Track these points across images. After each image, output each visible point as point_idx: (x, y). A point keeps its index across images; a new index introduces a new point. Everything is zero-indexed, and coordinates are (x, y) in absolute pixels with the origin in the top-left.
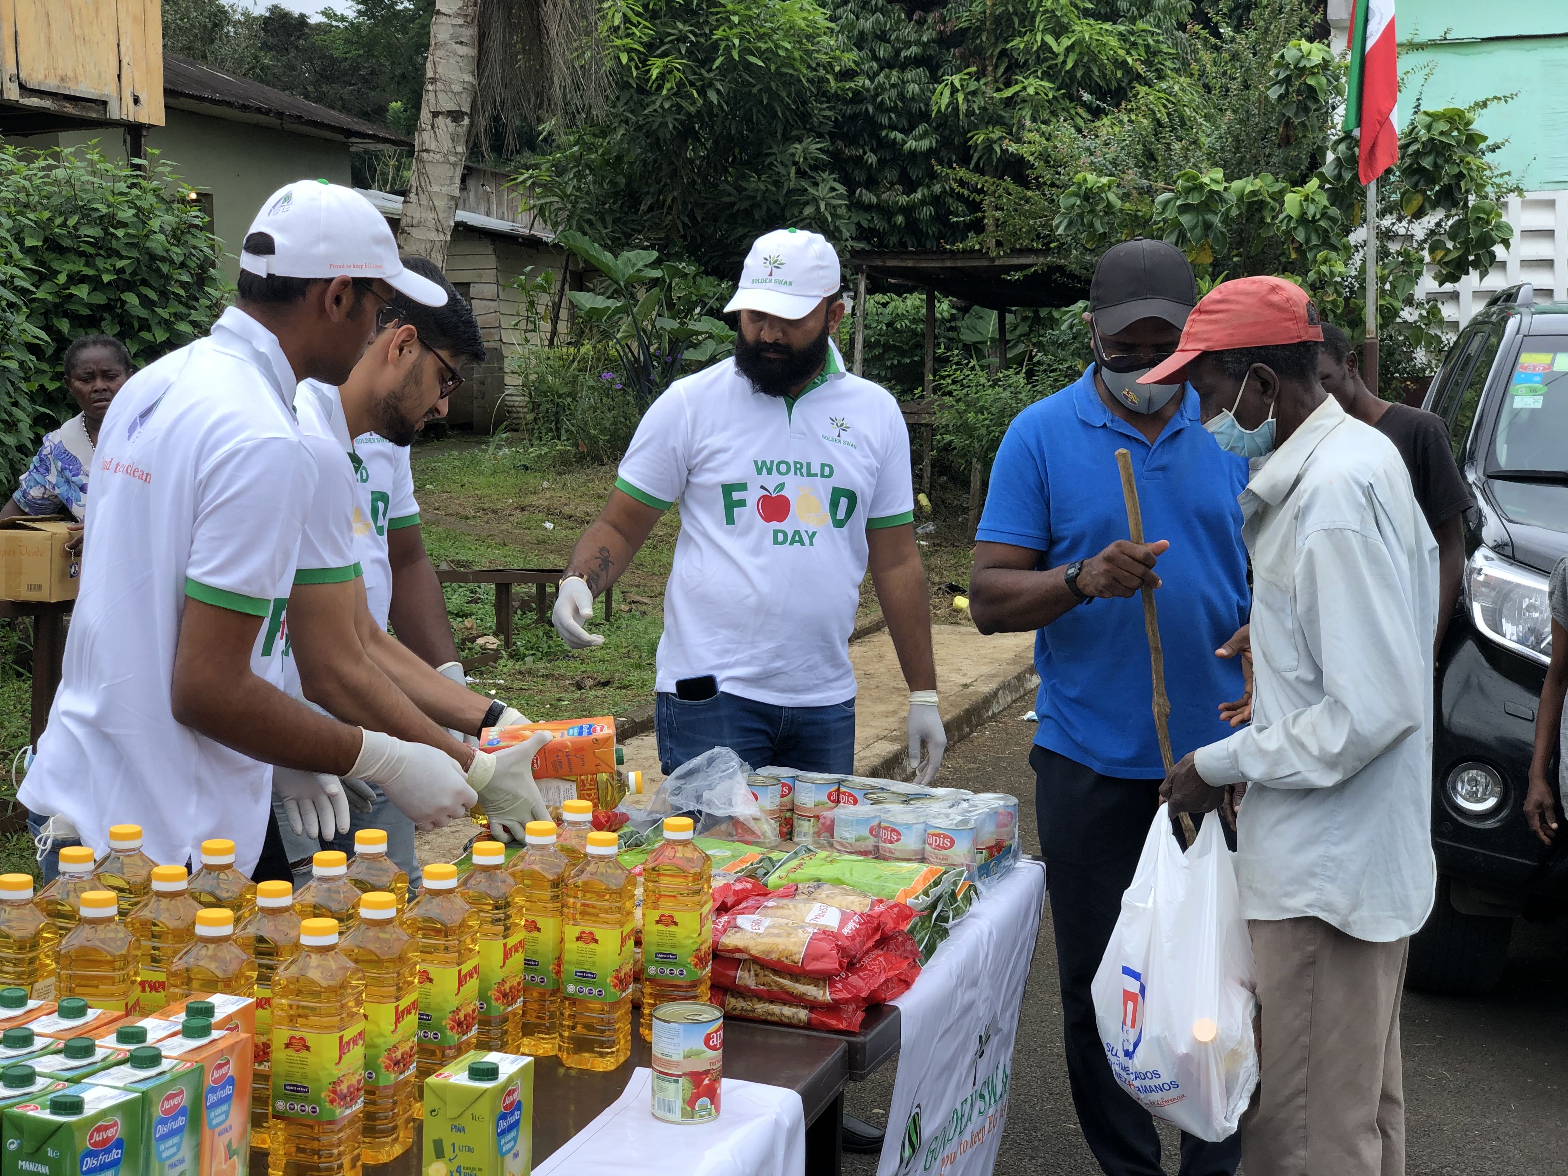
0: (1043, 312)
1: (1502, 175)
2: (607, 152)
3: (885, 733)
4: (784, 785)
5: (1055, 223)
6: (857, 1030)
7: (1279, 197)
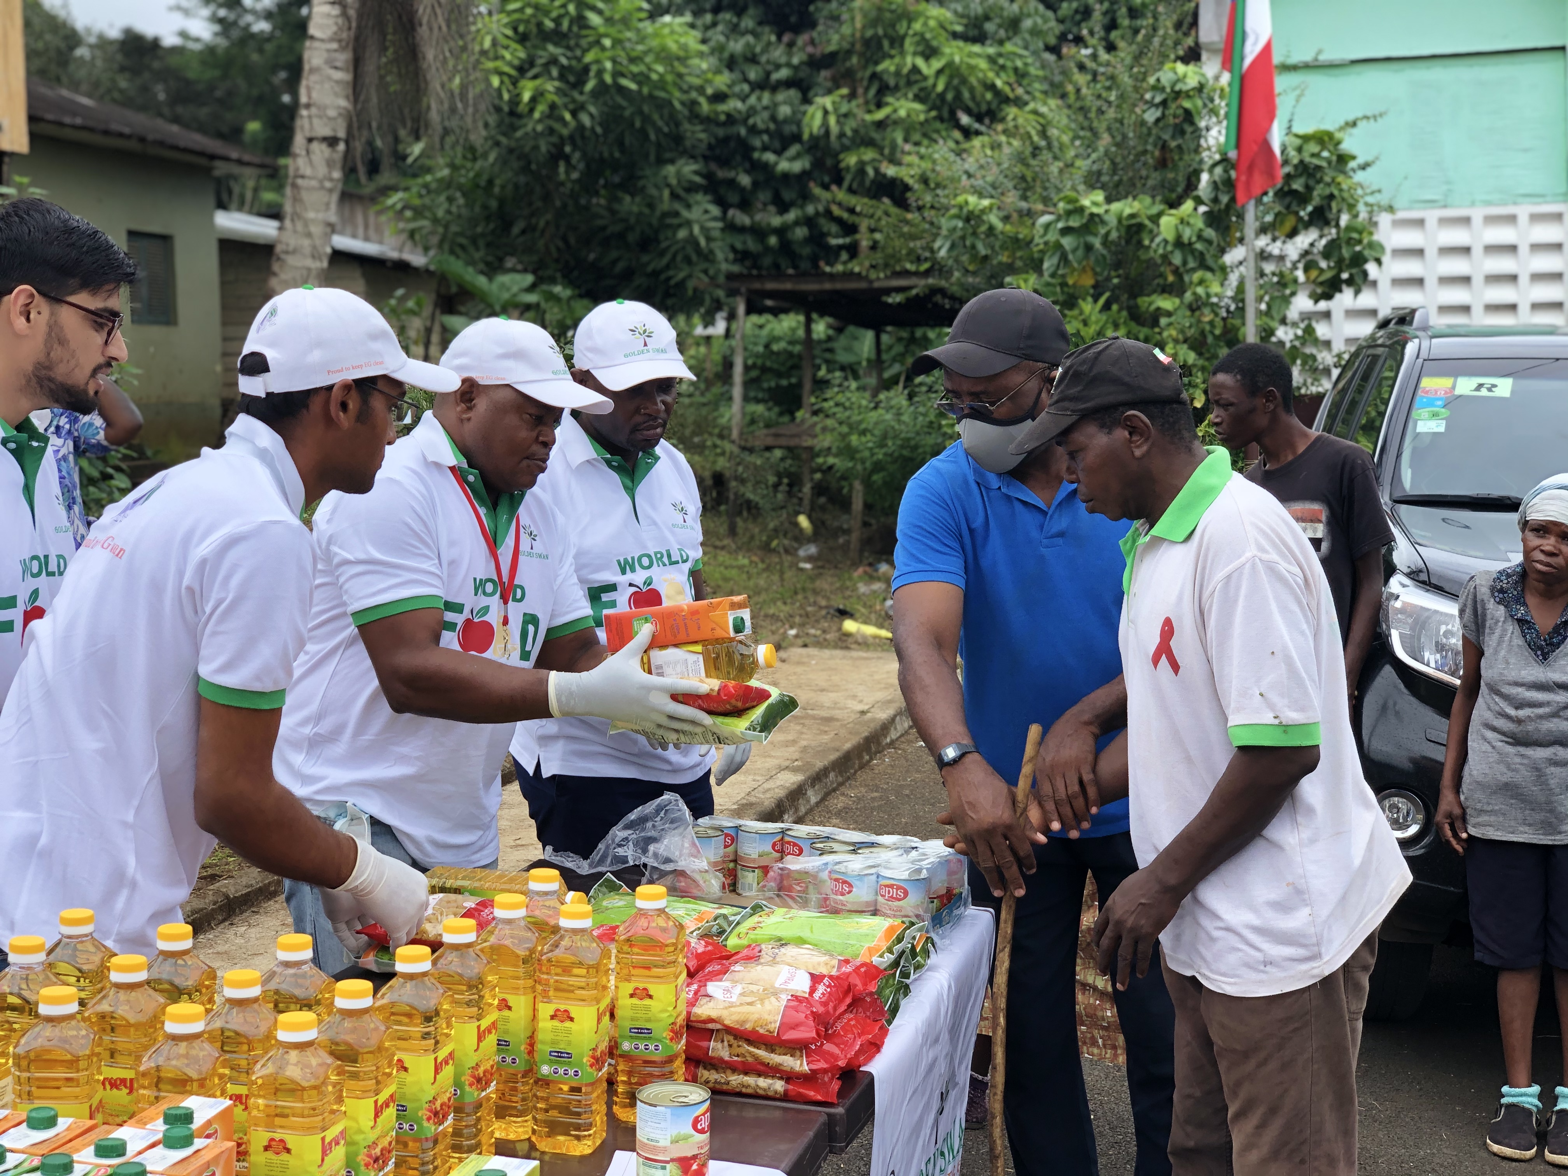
0: (919, 333)
1: (1373, 193)
2: (478, 175)
3: (787, 763)
4: (727, 835)
5: (936, 245)
6: (835, 1101)
7: (1155, 219)
